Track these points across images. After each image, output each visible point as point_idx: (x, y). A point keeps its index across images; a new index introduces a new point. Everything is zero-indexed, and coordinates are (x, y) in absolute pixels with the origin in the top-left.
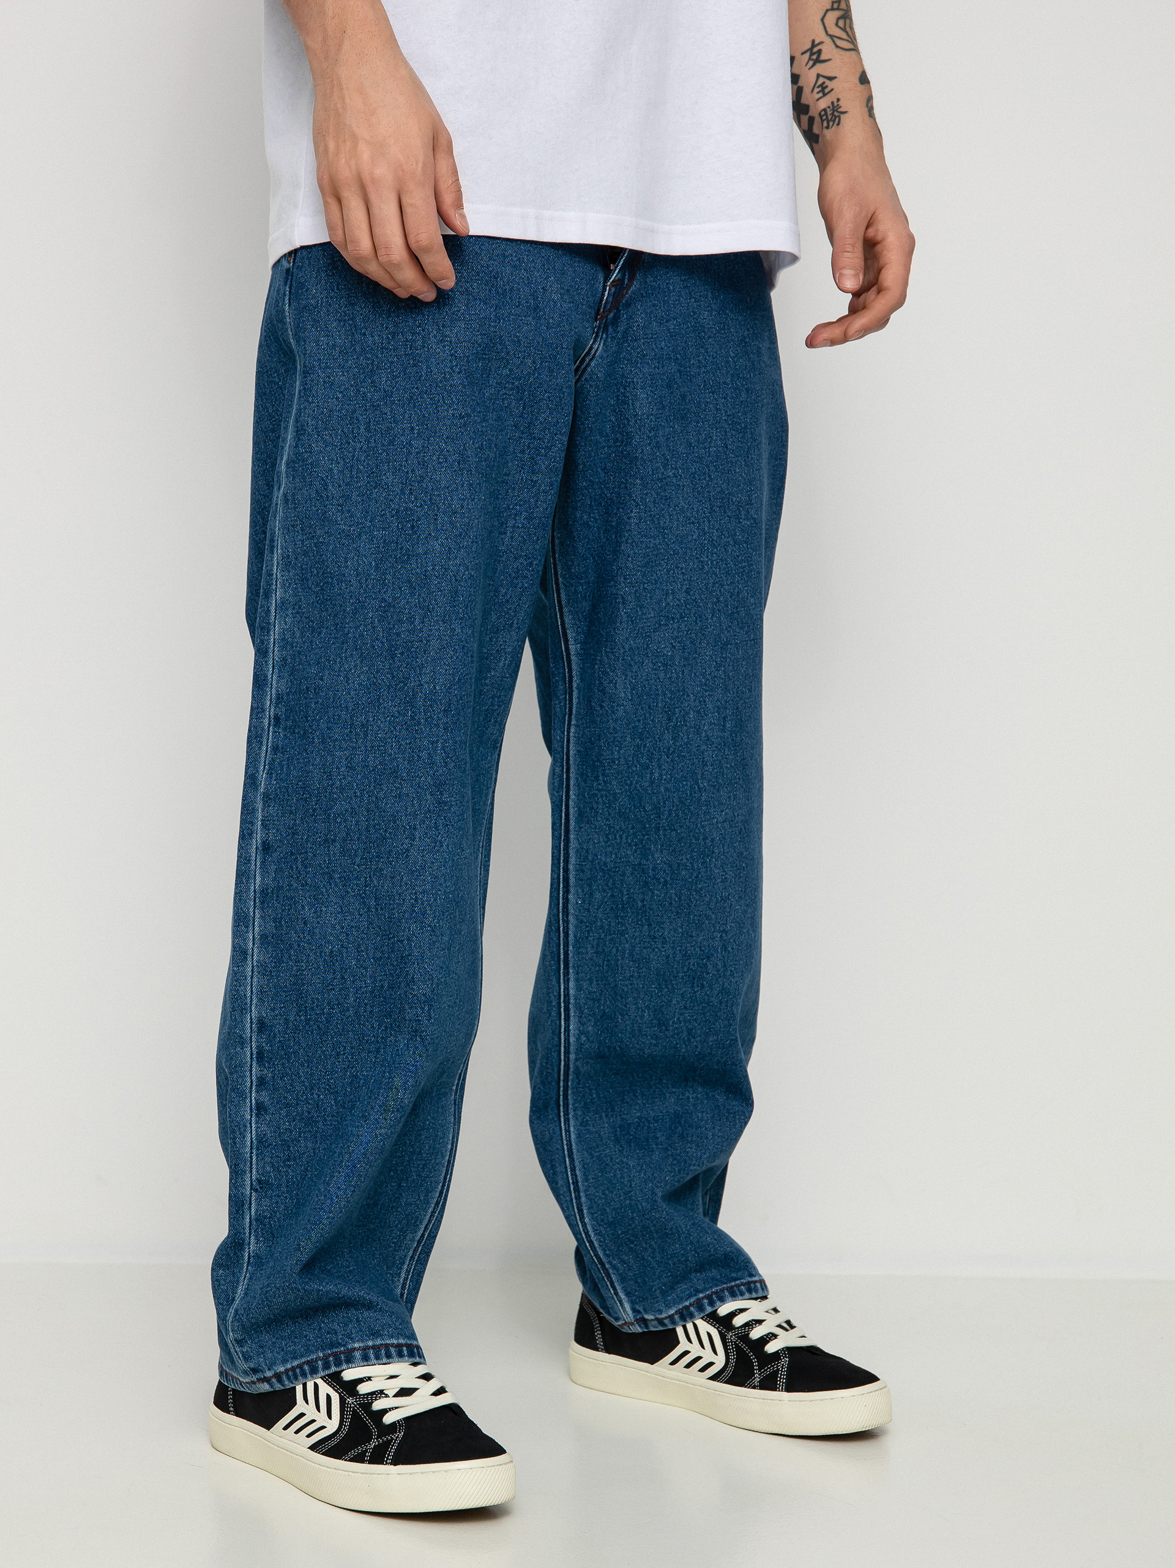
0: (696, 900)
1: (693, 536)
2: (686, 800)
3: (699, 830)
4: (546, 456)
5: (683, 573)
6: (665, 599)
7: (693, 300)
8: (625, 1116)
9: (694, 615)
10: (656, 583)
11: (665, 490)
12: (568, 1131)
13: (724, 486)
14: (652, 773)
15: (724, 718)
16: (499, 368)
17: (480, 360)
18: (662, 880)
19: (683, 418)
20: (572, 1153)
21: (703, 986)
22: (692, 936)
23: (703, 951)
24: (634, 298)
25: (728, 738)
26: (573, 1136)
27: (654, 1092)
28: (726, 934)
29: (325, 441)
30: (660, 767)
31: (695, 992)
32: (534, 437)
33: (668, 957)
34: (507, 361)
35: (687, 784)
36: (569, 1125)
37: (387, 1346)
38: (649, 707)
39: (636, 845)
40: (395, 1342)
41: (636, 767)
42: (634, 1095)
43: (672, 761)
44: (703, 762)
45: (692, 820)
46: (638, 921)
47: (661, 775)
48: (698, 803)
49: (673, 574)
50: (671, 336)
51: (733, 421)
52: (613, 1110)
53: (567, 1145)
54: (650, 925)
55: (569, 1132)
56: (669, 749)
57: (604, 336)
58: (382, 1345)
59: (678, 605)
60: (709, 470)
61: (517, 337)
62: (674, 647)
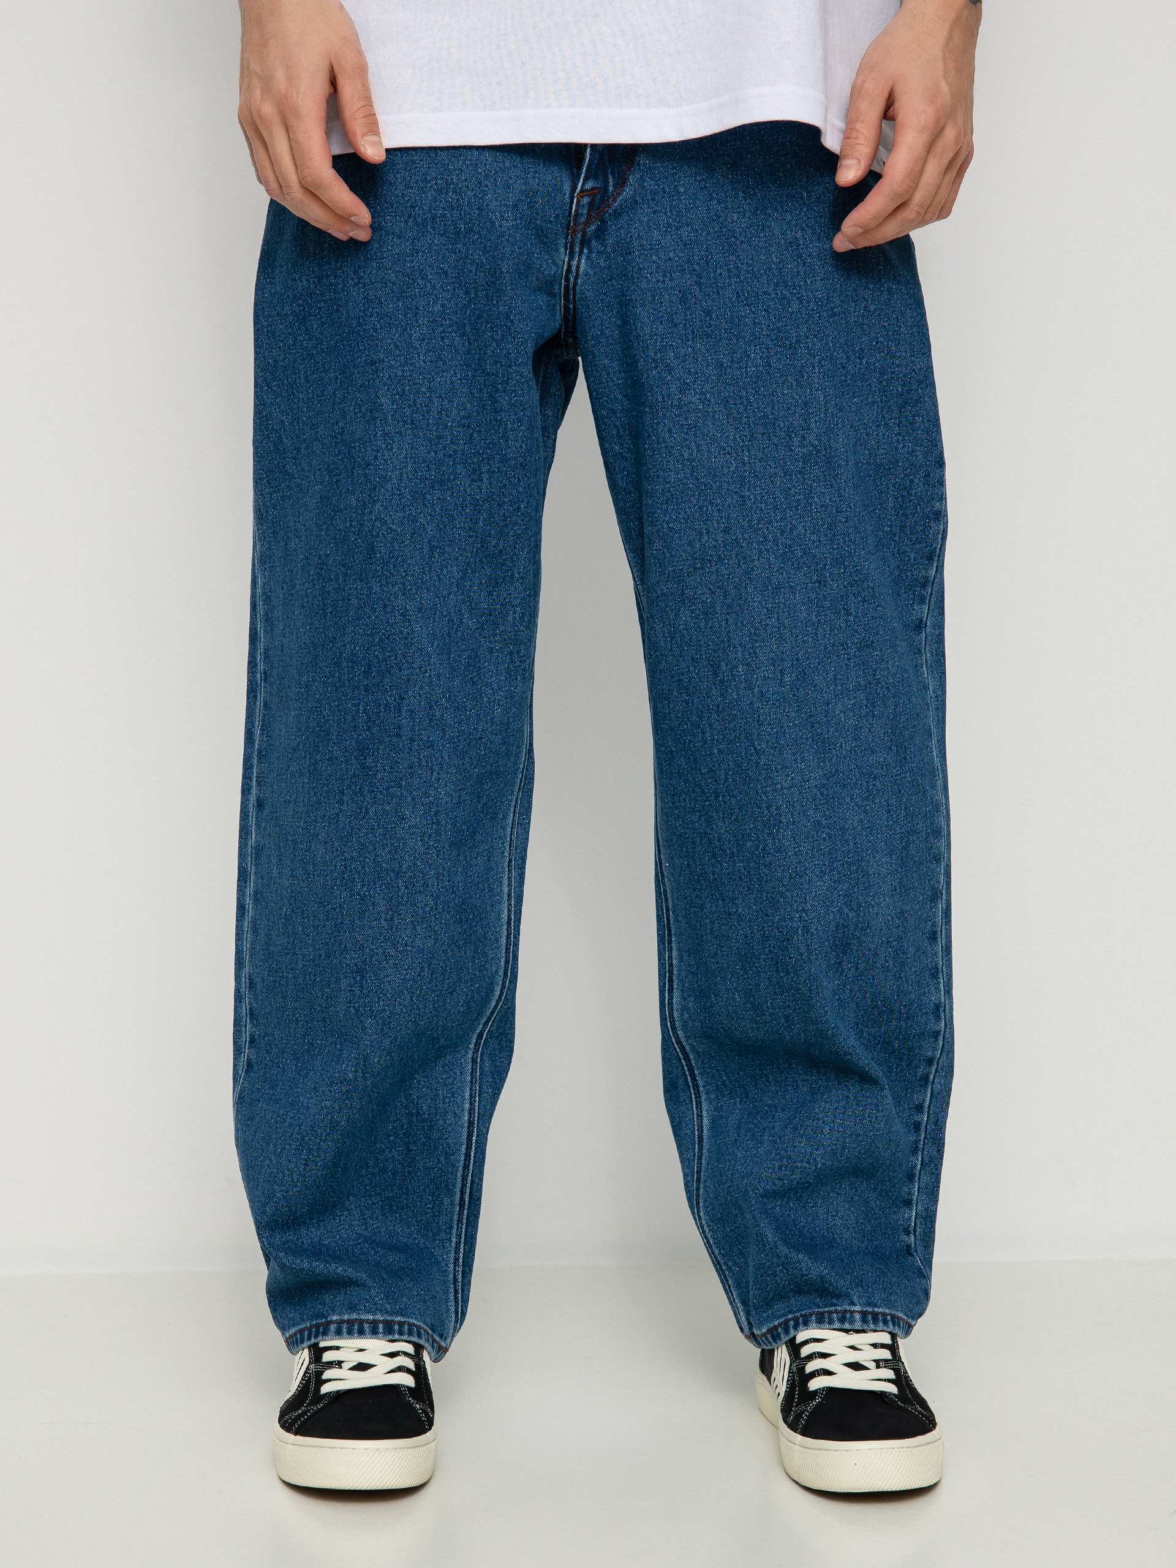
0: (766, 875)
1: (729, 468)
2: (742, 763)
3: (761, 797)
4: (504, 391)
5: (718, 510)
6: (700, 539)
7: (715, 202)
8: (757, 1103)
9: (736, 556)
10: (686, 522)
11: (686, 418)
12: (700, 1116)
13: (768, 410)
14: (703, 733)
15: (781, 671)
16: (428, 305)
17: (398, 300)
18: (728, 852)
19: (708, 336)
20: (702, 1140)
21: (788, 973)
22: (767, 916)
23: (781, 932)
24: (626, 207)
25: (788, 693)
26: (705, 1121)
27: (787, 1078)
28: (806, 914)
29: (274, 392)
30: (711, 725)
31: (782, 977)
32: (488, 373)
33: (746, 937)
34: (436, 296)
35: (740, 746)
36: (701, 1109)
37: (361, 1322)
38: (693, 659)
39: (699, 811)
40: (371, 1317)
41: (687, 725)
42: (768, 1081)
43: (722, 720)
44: (758, 721)
45: (751, 785)
46: (712, 895)
47: (712, 735)
48: (757, 767)
49: (707, 510)
50: (685, 245)
51: (777, 336)
52: (747, 1096)
53: (698, 1130)
54: (724, 900)
55: (702, 1116)
56: (718, 707)
57: (585, 251)
58: (356, 1319)
59: (715, 546)
60: (747, 393)
61: (441, 269)
62: (713, 593)
